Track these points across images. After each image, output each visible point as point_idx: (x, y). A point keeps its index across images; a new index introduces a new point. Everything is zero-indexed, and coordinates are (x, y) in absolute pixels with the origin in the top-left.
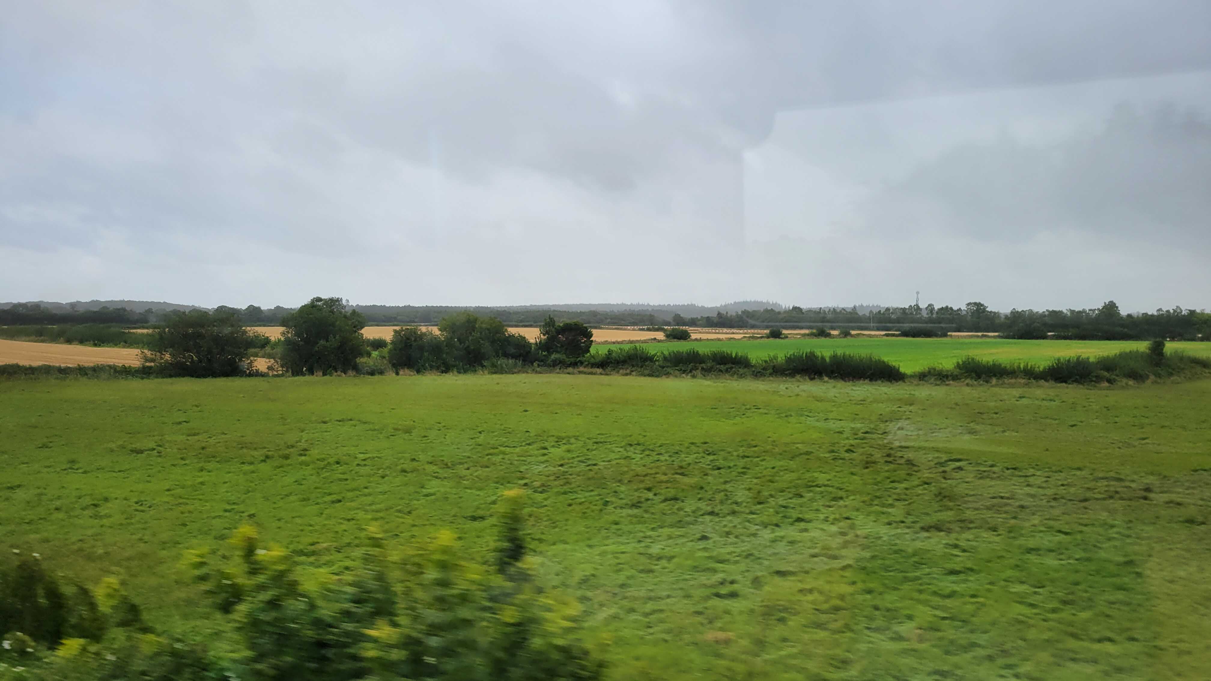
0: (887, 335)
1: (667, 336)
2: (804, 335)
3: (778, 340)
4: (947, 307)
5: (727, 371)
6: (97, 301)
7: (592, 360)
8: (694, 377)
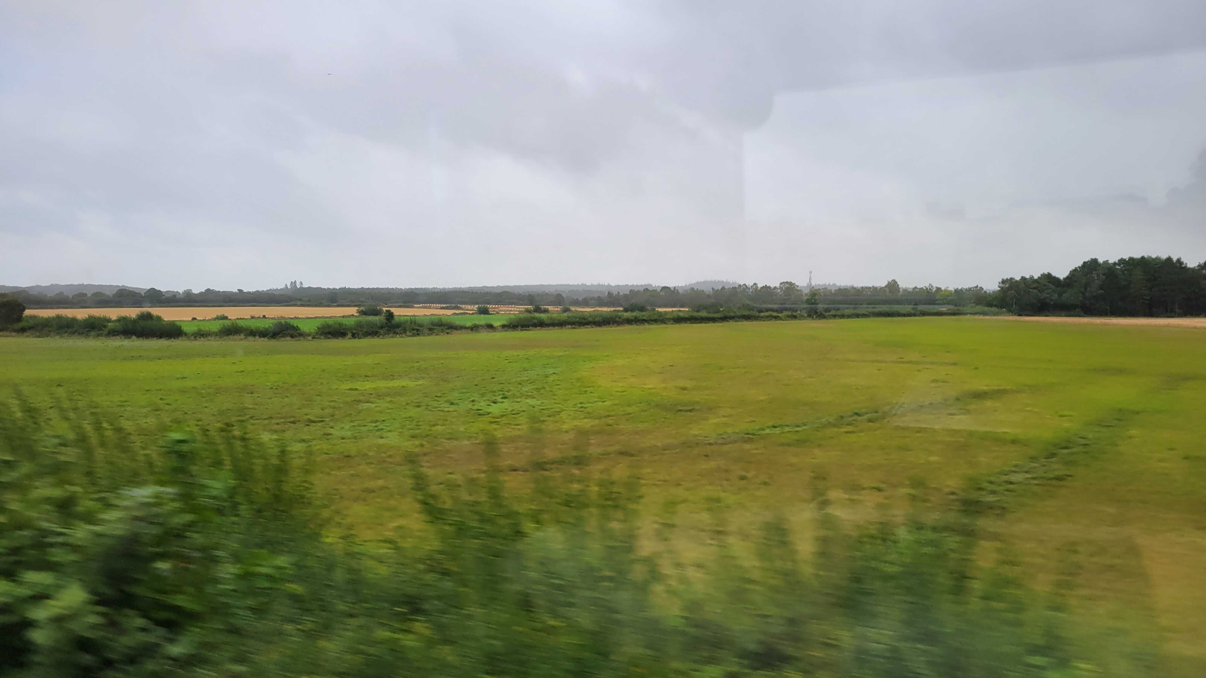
1: (358, 312)
4: (766, 286)
6: (56, 285)
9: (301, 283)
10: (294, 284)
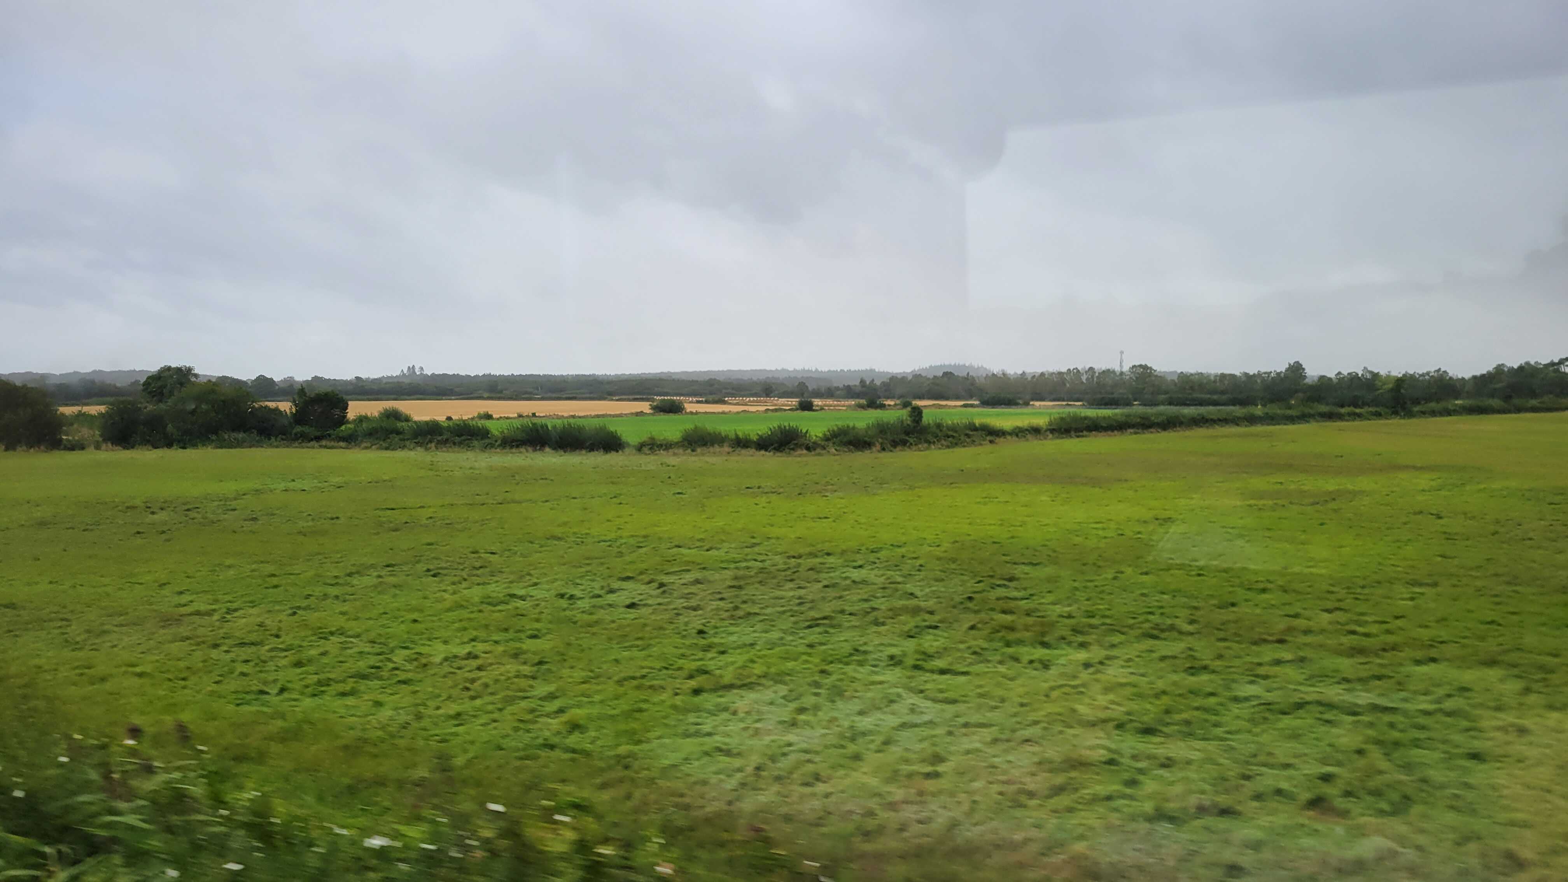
0: (965, 406)
1: (654, 408)
2: (849, 406)
3: (806, 413)
5: (460, 443)
7: (341, 435)
8: (427, 449)
9: (422, 369)
10: (412, 369)
